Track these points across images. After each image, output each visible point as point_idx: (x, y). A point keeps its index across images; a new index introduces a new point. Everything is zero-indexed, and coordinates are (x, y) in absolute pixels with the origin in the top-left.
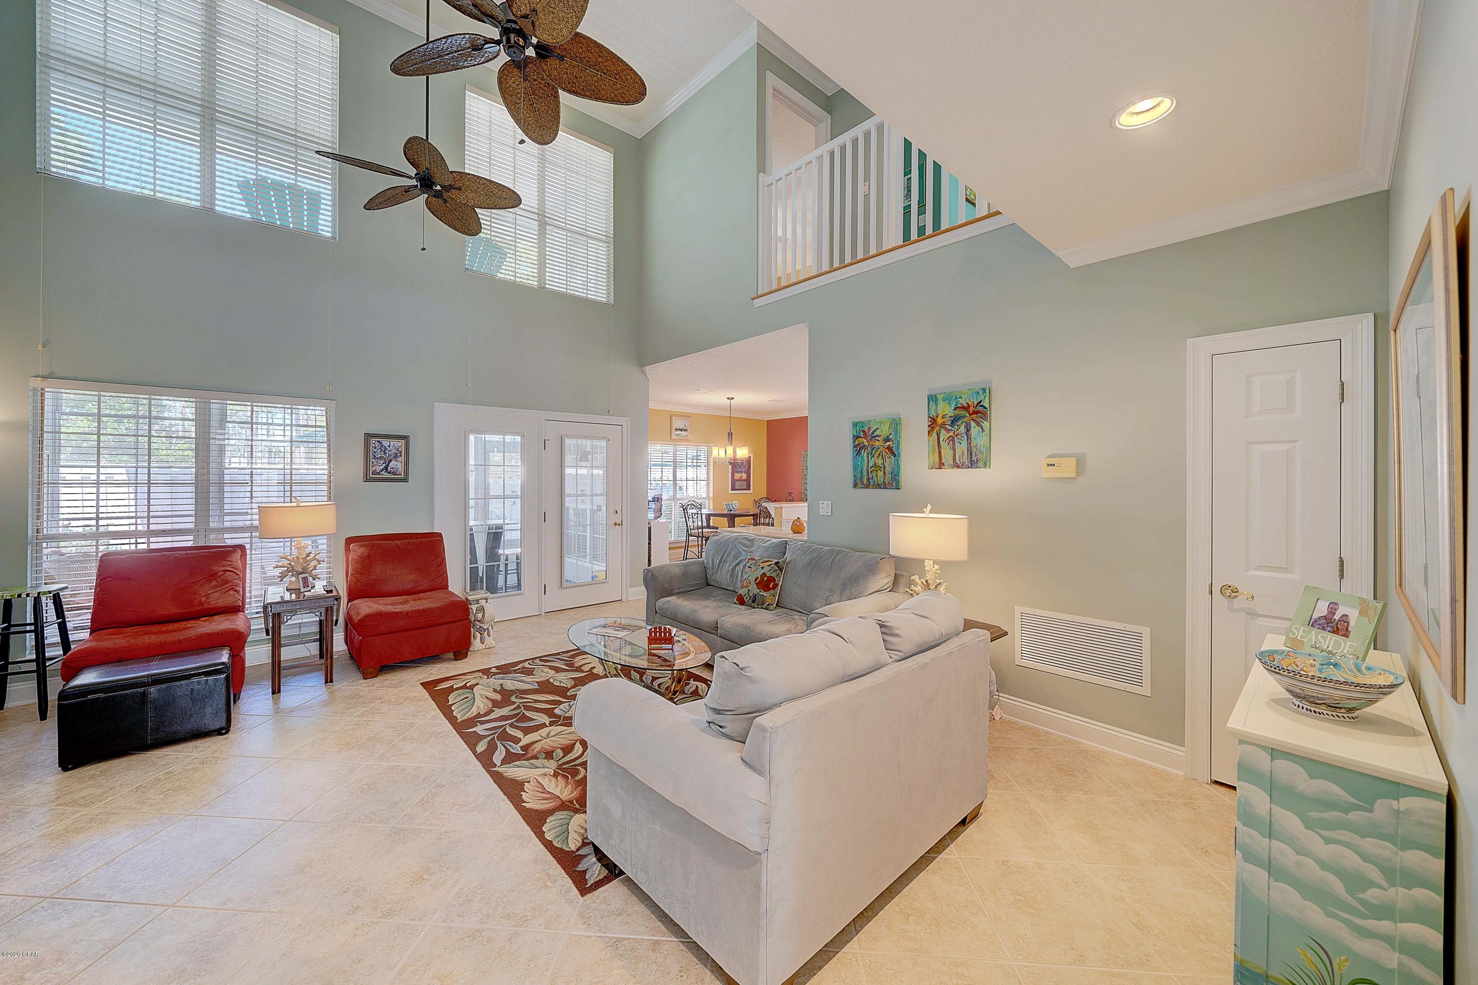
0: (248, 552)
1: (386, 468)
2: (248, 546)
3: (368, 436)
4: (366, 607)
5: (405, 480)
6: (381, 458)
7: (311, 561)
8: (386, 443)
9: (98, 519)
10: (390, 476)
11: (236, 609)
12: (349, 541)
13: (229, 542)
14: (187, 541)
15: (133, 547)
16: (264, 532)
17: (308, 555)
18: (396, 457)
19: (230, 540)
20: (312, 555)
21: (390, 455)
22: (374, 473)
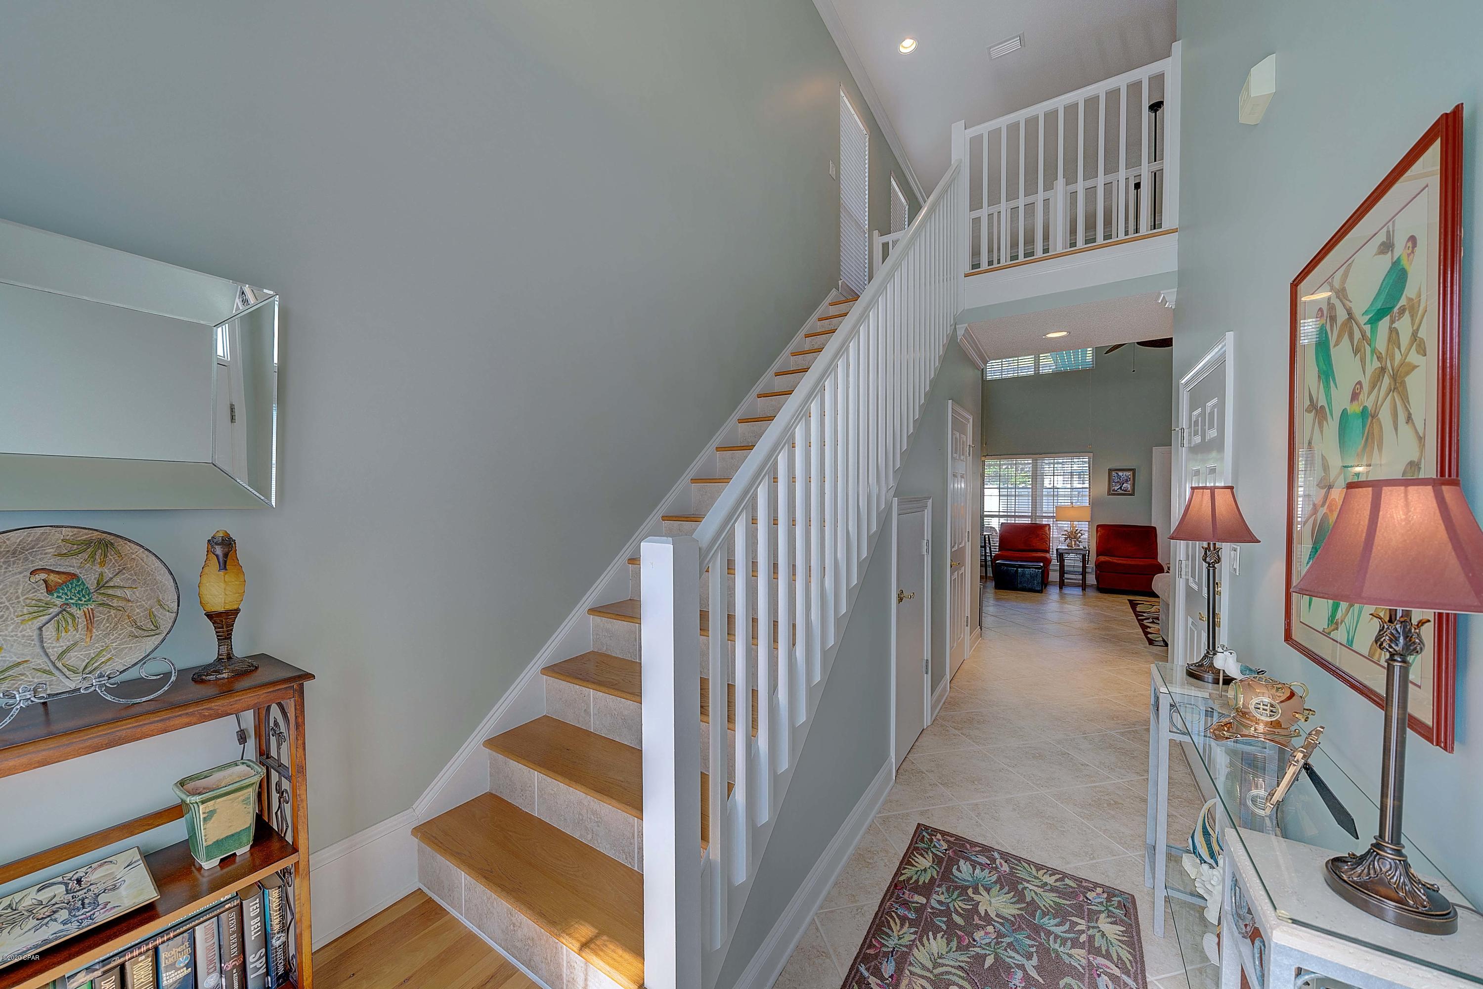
0: (1052, 528)
1: (1121, 488)
2: (1051, 525)
3: (1110, 471)
4: (1102, 558)
5: (1133, 494)
6: (1118, 482)
7: (1078, 533)
8: (1120, 474)
9: (1015, 512)
10: (1123, 492)
11: (1048, 551)
12: (1098, 526)
13: (1044, 523)
14: (1027, 521)
15: (1014, 522)
16: (1056, 518)
17: (1077, 530)
18: (1127, 481)
19: (1045, 522)
20: (1079, 531)
21: (1123, 480)
22: (1114, 490)
